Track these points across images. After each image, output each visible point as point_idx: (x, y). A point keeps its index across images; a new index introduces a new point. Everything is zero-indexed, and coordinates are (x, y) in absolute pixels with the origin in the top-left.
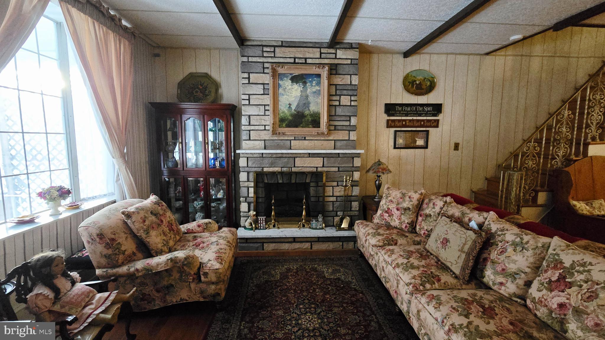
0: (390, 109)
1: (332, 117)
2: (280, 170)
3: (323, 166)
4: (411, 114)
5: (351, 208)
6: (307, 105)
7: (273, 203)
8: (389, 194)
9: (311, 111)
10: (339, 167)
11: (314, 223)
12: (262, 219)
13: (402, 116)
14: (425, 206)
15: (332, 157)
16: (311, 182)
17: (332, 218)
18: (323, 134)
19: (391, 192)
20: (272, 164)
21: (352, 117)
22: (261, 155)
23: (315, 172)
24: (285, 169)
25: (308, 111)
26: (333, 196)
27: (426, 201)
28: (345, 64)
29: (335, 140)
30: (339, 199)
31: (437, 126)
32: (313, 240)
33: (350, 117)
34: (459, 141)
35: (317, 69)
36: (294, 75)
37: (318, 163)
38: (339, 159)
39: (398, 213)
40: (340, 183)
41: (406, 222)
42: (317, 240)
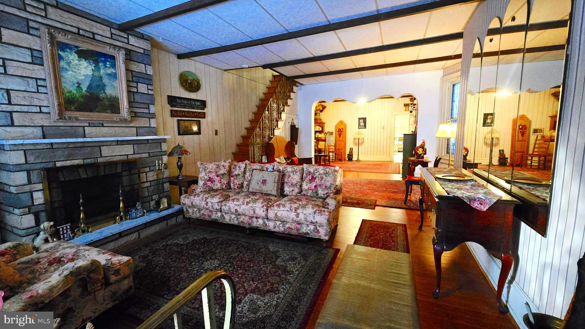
0: (172, 100)
1: (132, 103)
2: (82, 163)
3: (134, 154)
4: (187, 106)
5: (163, 189)
6: (103, 87)
7: (82, 203)
8: (205, 167)
9: (108, 94)
10: (149, 153)
11: (133, 213)
12: (65, 228)
13: (181, 108)
14: (233, 170)
15: (142, 144)
16: (122, 171)
17: (148, 203)
18: (126, 120)
19: (206, 166)
20: (69, 157)
21: (150, 105)
22: (49, 146)
23: (126, 160)
24: (88, 161)
25: (104, 94)
26: (147, 182)
27: (233, 166)
28: (138, 52)
29: (136, 127)
30: (153, 183)
31: (204, 117)
32: (140, 228)
33: (148, 104)
34: (217, 129)
35: (111, 49)
36: (81, 48)
37: (128, 150)
38: (149, 145)
39: (218, 178)
40: (152, 168)
41: (225, 183)
42: (144, 226)
